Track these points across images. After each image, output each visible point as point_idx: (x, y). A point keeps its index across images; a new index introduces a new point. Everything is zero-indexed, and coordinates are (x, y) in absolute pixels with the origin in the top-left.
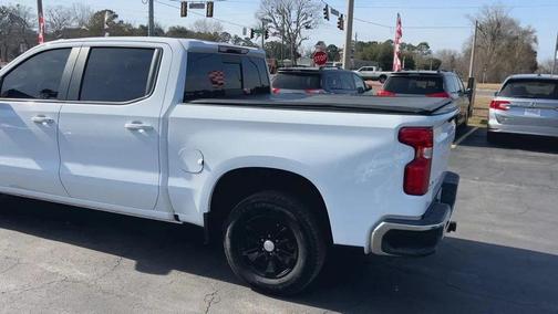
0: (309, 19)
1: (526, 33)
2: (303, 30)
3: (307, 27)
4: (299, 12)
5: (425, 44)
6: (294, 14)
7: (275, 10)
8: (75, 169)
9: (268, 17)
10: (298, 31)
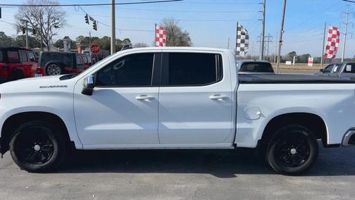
0: (56, 21)
1: (184, 35)
2: (53, 28)
3: (56, 27)
4: (49, 17)
5: (128, 39)
6: (45, 17)
7: (30, 14)
8: (171, 125)
9: (26, 19)
10: (49, 29)
